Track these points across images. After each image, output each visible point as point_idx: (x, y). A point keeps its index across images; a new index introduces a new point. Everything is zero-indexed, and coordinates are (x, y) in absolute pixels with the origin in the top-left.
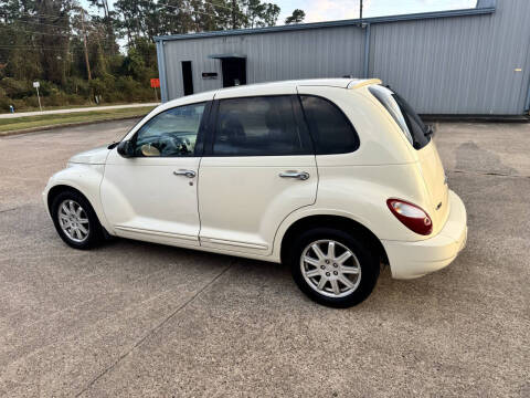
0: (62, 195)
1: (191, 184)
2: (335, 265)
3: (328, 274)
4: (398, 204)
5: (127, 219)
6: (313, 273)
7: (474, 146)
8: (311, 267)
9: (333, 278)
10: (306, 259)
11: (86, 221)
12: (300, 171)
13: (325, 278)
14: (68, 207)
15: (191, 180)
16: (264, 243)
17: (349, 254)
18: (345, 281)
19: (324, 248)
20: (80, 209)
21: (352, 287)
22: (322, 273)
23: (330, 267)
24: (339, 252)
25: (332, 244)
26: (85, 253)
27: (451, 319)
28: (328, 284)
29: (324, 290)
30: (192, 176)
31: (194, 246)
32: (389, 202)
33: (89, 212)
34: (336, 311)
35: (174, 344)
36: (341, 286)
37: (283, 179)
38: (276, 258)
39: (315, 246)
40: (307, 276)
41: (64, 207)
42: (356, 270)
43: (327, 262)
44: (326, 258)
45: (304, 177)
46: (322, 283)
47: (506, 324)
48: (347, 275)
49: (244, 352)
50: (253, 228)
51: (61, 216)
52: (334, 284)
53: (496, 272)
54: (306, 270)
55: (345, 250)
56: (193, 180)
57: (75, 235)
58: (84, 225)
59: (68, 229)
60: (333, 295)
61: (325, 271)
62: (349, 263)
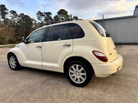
0: (11, 55)
1: (40, 50)
2: (79, 73)
3: (77, 76)
4: (96, 52)
5: (25, 61)
6: (72, 75)
9: (78, 77)
10: (70, 71)
11: (16, 62)
12: (68, 44)
13: (76, 77)
14: (12, 58)
16: (58, 66)
18: (82, 78)
19: (75, 67)
20: (14, 59)
21: (84, 80)
22: (75, 75)
23: (77, 73)
25: (77, 66)
27: (117, 92)
28: (77, 79)
29: (76, 81)
30: (40, 47)
31: (40, 68)
32: (93, 52)
33: (16, 60)
34: (79, 88)
36: (81, 80)
37: (64, 46)
38: (62, 71)
39: (73, 67)
41: (11, 58)
42: (85, 74)
43: (76, 71)
44: (76, 70)
45: (69, 46)
46: (75, 79)
47: (136, 94)
48: (82, 76)
49: (45, 98)
50: (56, 62)
51: (10, 61)
52: (79, 79)
55: (81, 68)
57: (13, 67)
58: (15, 63)
59: (11, 64)
60: (78, 83)
61: (76, 75)
62: (83, 72)
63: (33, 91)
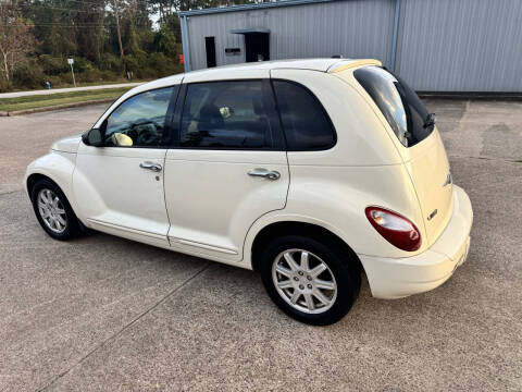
0: (39, 184)
1: (158, 179)
2: (309, 278)
3: (301, 287)
4: (379, 213)
5: (99, 213)
6: (286, 285)
7: (505, 129)
8: (285, 278)
9: (306, 292)
10: (277, 268)
11: (63, 212)
12: (270, 169)
13: (298, 291)
14: (46, 197)
15: (156, 174)
16: (234, 248)
17: (323, 266)
18: (320, 297)
19: (297, 258)
20: (57, 199)
21: (327, 304)
22: (296, 285)
23: (304, 279)
24: (313, 263)
25: (305, 254)
26: (64, 244)
27: (442, 346)
28: (302, 298)
29: (298, 303)
30: (158, 170)
31: (164, 245)
32: (368, 210)
33: (64, 203)
34: (310, 328)
35: (122, 362)
36: (316, 301)
37: (252, 179)
38: (247, 264)
39: (287, 255)
40: (280, 287)
41: (42, 196)
42: (332, 286)
43: (301, 273)
44: (299, 268)
45: (274, 177)
46: (296, 296)
47: (508, 356)
48: (322, 290)
49: (194, 377)
50: (222, 230)
51: (41, 205)
52: (308, 298)
53: (507, 284)
54: (279, 281)
55: (320, 263)
56: (160, 174)
57: (55, 226)
58: (62, 216)
59: (48, 218)
60: (306, 311)
61: (299, 283)
62: (324, 276)
63: (146, 347)
